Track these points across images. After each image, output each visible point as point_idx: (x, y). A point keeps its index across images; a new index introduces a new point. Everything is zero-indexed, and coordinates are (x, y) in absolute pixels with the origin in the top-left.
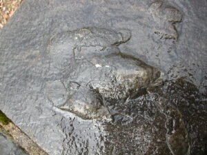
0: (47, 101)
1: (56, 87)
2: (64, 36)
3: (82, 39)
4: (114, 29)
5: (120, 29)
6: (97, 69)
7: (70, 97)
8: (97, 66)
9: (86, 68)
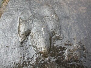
0: (21, 12)
1: (28, 14)
2: (52, 10)
3: (53, 18)
4: (62, 31)
5: (63, 34)
6: (41, 29)
7: (26, 21)
8: (42, 29)
9: (40, 24)
